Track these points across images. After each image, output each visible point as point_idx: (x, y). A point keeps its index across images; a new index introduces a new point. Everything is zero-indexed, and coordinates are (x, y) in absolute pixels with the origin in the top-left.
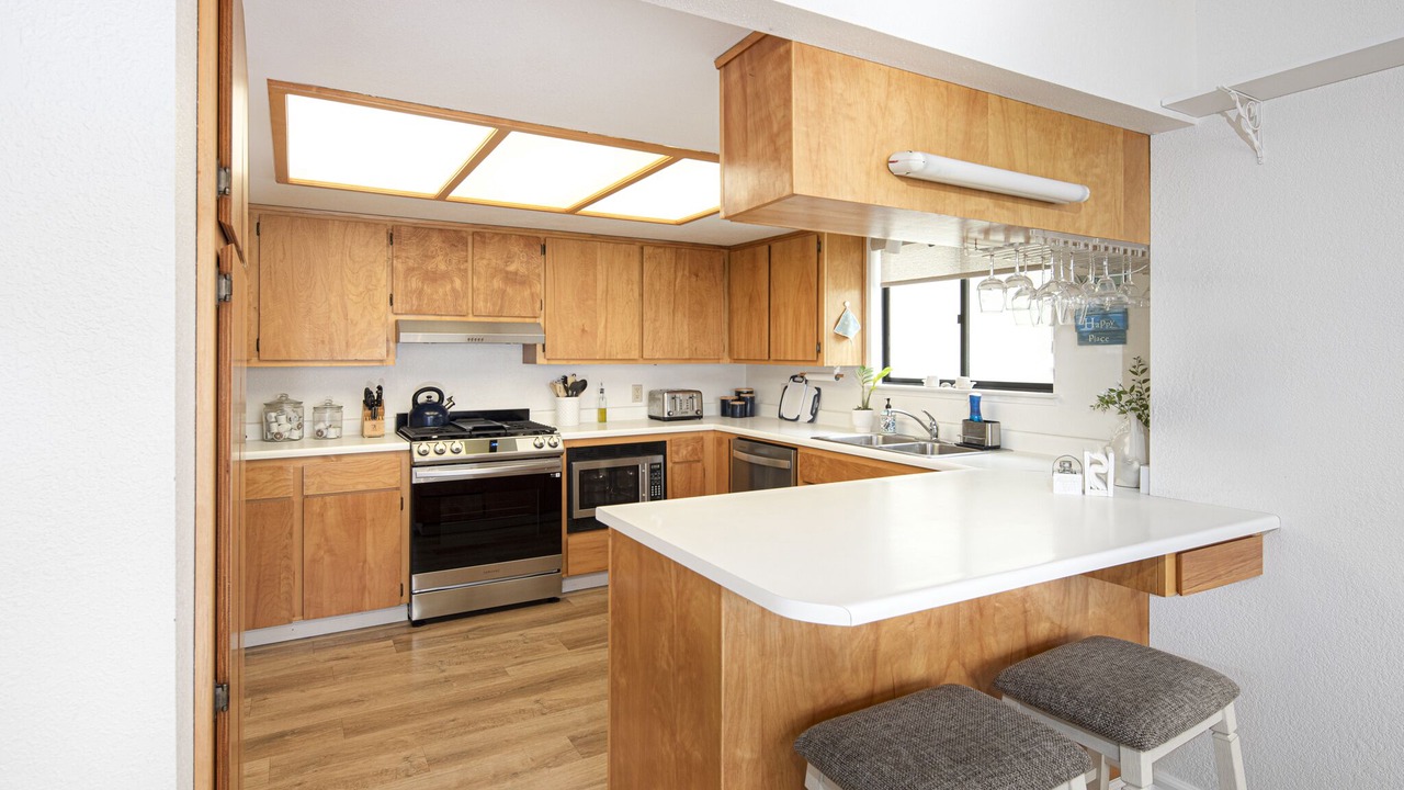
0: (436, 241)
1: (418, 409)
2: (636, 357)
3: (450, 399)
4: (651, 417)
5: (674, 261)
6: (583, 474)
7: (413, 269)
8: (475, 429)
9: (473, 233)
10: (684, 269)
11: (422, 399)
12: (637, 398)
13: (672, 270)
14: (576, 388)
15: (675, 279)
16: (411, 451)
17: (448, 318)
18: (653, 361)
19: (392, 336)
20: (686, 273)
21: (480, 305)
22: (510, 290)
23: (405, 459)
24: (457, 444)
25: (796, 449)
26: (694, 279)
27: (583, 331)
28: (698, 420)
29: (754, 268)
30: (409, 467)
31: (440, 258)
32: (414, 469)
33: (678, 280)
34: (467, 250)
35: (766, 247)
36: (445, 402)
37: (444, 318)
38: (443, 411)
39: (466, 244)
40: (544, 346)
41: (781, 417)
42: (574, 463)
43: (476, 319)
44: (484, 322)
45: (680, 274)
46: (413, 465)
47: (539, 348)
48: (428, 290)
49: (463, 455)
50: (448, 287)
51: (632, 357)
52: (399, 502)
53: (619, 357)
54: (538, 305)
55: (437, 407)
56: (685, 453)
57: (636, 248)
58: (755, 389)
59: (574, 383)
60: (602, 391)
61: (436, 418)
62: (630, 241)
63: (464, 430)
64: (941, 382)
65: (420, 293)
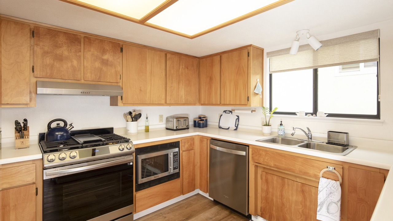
0: (61, 39)
1: (51, 131)
2: (164, 103)
3: (71, 125)
4: (167, 129)
5: (179, 61)
6: (143, 161)
7: (48, 53)
8: (85, 142)
9: (85, 37)
10: (182, 65)
11: (54, 125)
12: (161, 120)
13: (178, 65)
14: (136, 117)
15: (179, 69)
16: (43, 159)
17: (70, 81)
18: (170, 104)
19: (33, 90)
20: (184, 67)
21: (89, 75)
22: (104, 69)
23: (39, 164)
24: (75, 153)
25: (248, 146)
26: (186, 70)
27: (141, 90)
28: (187, 130)
29: (212, 66)
30: (42, 168)
31: (65, 48)
32: (44, 171)
33: (180, 70)
34: (80, 46)
35: (219, 57)
36: (68, 126)
37: (67, 81)
38: (66, 131)
39: (80, 42)
40: (122, 97)
41: (220, 128)
42: (138, 156)
43: (86, 82)
44: (90, 84)
45: (181, 67)
46: (44, 169)
47: (119, 98)
48: (57, 65)
49: (78, 159)
50: (69, 64)
51: (162, 103)
52: (35, 191)
53: (156, 103)
54: (119, 77)
55: (63, 129)
56: (187, 146)
57: (163, 54)
58: (206, 116)
59: (136, 115)
60: (147, 118)
61: (62, 136)
62: (161, 50)
63: (79, 143)
64: (306, 114)
65: (52, 67)
